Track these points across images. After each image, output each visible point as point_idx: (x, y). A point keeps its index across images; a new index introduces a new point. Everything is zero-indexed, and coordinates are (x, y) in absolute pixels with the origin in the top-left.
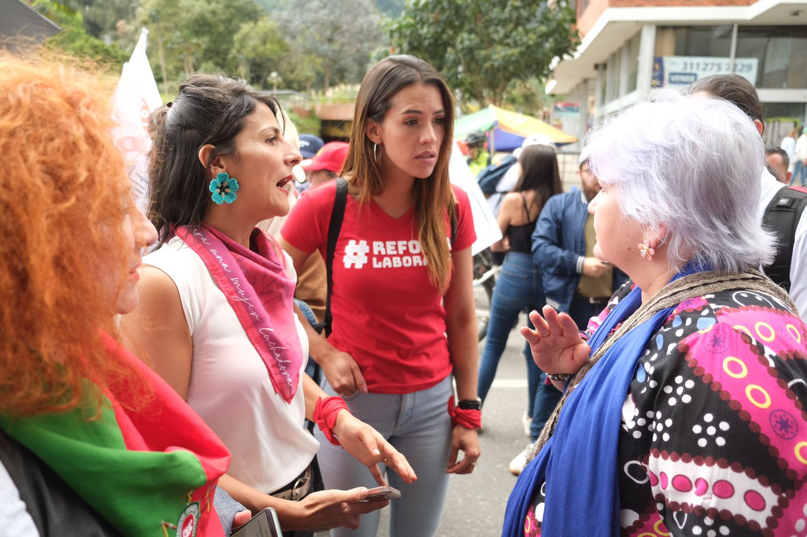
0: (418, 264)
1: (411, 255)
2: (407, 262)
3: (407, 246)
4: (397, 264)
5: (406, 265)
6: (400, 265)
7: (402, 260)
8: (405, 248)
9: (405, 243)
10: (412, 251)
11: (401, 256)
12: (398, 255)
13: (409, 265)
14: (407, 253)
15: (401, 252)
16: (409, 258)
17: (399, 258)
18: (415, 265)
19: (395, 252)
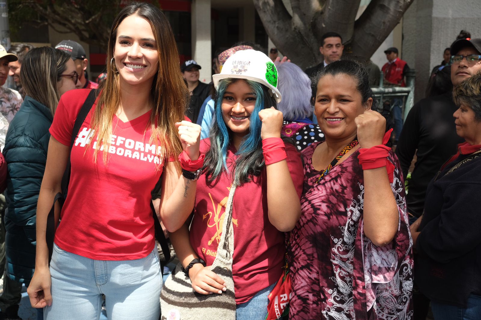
0: (128, 156)
1: (125, 148)
2: (120, 152)
3: (124, 142)
4: (112, 151)
5: (118, 153)
6: (114, 152)
7: (116, 150)
8: (122, 142)
9: (124, 139)
10: (127, 145)
11: (117, 147)
12: (115, 145)
13: (121, 154)
14: (122, 146)
15: (118, 144)
16: (123, 150)
17: (114, 148)
18: (126, 155)
19: (114, 143)
